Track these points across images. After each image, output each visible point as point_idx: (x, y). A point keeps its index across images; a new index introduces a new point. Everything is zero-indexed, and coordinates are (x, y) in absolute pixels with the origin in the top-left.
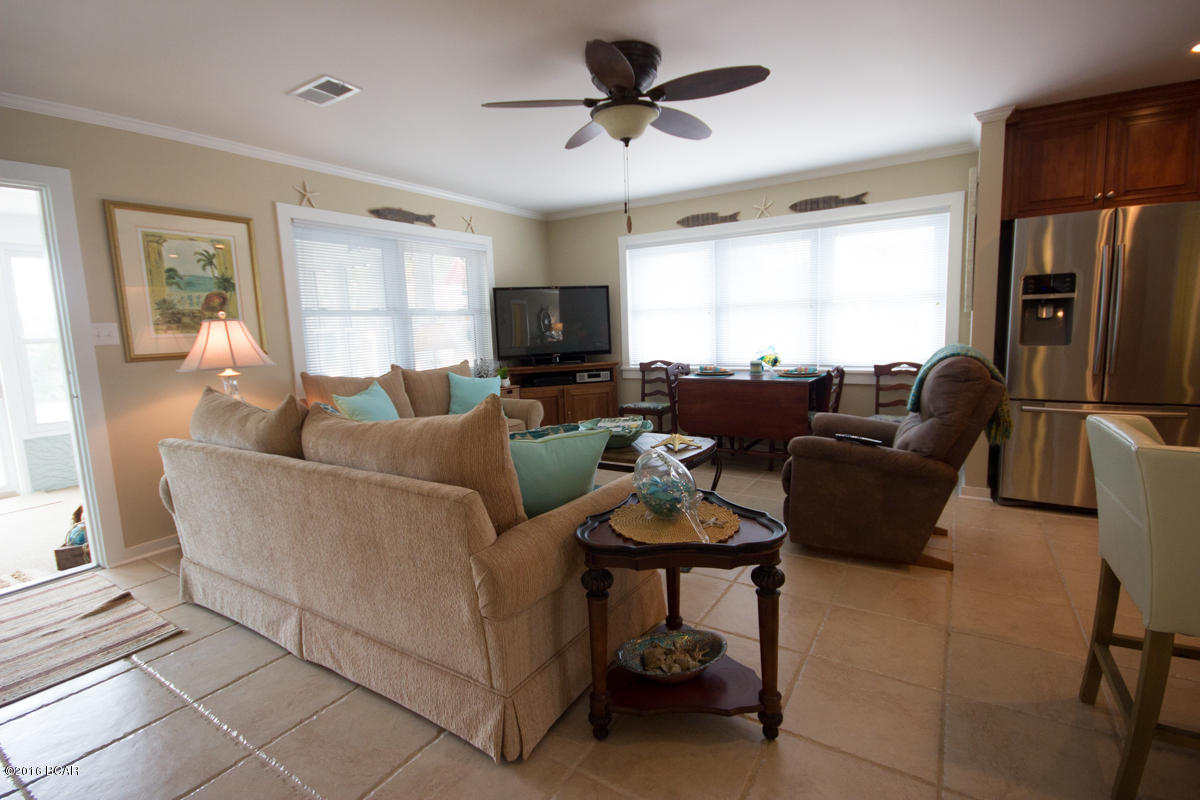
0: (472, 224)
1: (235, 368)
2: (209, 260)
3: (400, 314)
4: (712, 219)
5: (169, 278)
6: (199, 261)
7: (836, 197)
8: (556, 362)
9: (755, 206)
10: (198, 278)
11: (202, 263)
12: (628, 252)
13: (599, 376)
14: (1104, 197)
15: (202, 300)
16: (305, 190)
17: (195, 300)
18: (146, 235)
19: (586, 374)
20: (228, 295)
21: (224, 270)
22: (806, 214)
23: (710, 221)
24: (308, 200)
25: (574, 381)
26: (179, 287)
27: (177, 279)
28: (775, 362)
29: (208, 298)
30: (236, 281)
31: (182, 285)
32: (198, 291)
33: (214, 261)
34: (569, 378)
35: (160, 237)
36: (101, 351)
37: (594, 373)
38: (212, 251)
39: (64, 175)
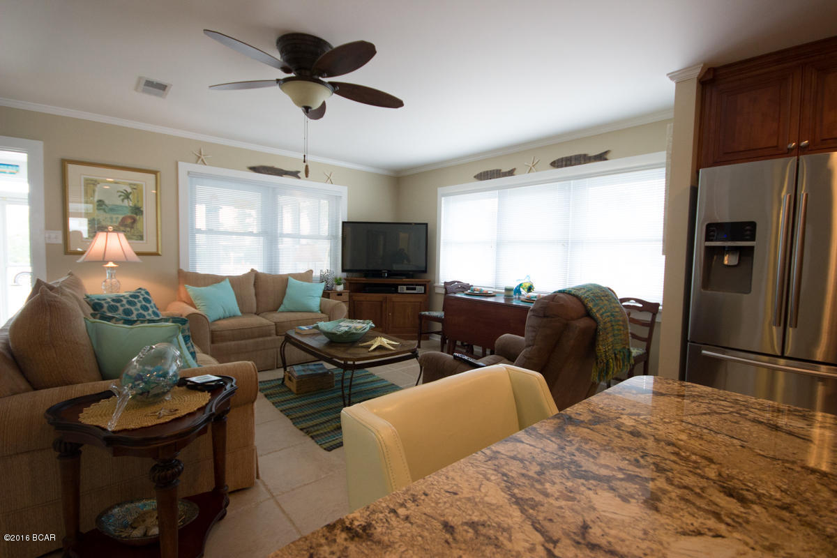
0: (331, 178)
1: (115, 262)
2: (127, 196)
3: (271, 236)
4: (497, 174)
5: (98, 205)
6: (120, 196)
7: (585, 155)
8: (384, 277)
9: (526, 164)
10: (117, 206)
11: (122, 197)
12: (443, 198)
13: (415, 289)
14: (798, 147)
15: (120, 220)
16: (201, 154)
17: (114, 220)
18: (86, 180)
19: (405, 287)
20: (138, 217)
21: (136, 202)
22: (560, 169)
23: (495, 175)
24: (202, 160)
25: (396, 291)
26: (105, 211)
27: (104, 207)
28: (530, 289)
29: (124, 219)
30: (144, 209)
31: (107, 210)
32: (118, 214)
33: (130, 196)
34: (393, 288)
35: (96, 181)
36: (49, 247)
37: (411, 287)
38: (129, 190)
39: (39, 145)
